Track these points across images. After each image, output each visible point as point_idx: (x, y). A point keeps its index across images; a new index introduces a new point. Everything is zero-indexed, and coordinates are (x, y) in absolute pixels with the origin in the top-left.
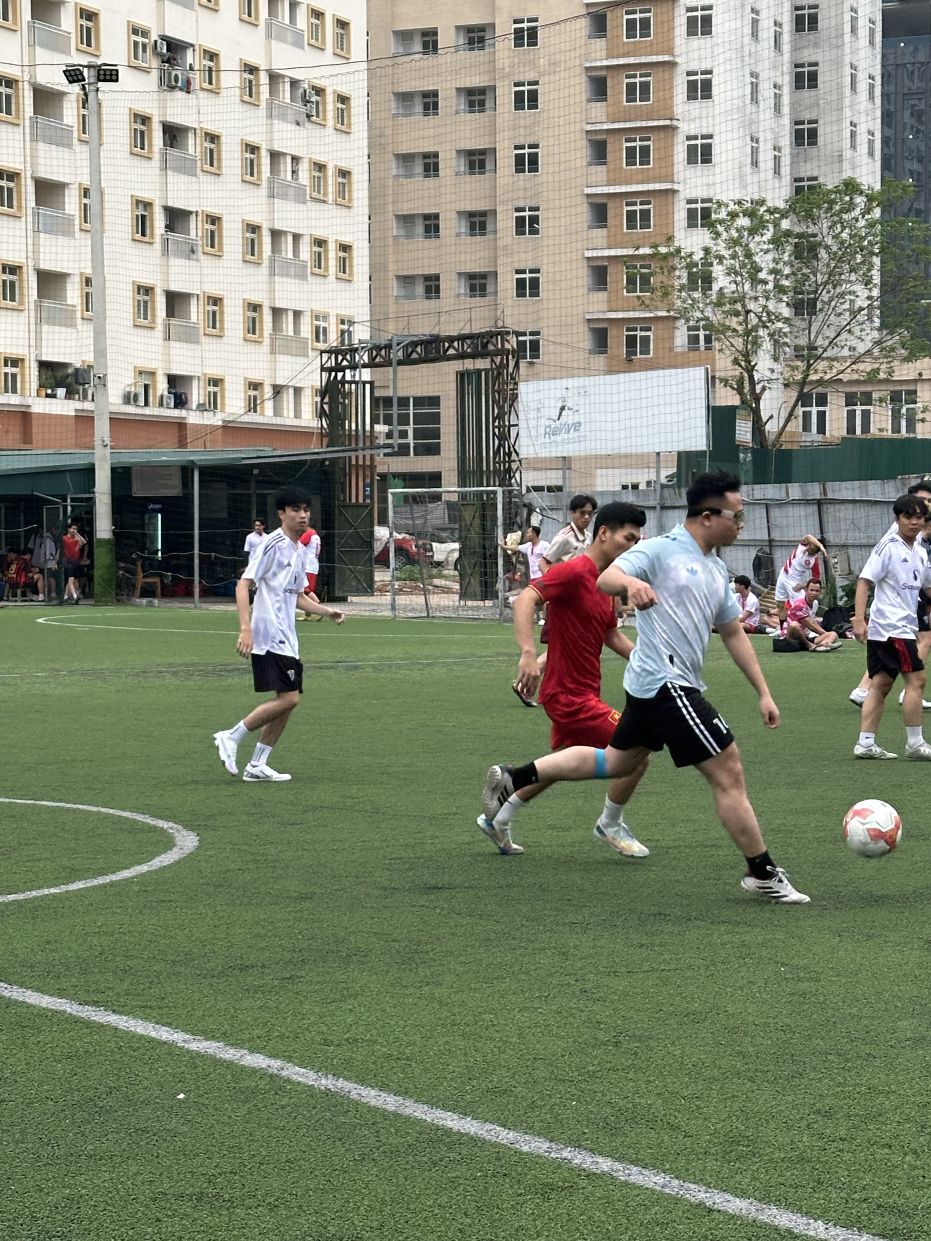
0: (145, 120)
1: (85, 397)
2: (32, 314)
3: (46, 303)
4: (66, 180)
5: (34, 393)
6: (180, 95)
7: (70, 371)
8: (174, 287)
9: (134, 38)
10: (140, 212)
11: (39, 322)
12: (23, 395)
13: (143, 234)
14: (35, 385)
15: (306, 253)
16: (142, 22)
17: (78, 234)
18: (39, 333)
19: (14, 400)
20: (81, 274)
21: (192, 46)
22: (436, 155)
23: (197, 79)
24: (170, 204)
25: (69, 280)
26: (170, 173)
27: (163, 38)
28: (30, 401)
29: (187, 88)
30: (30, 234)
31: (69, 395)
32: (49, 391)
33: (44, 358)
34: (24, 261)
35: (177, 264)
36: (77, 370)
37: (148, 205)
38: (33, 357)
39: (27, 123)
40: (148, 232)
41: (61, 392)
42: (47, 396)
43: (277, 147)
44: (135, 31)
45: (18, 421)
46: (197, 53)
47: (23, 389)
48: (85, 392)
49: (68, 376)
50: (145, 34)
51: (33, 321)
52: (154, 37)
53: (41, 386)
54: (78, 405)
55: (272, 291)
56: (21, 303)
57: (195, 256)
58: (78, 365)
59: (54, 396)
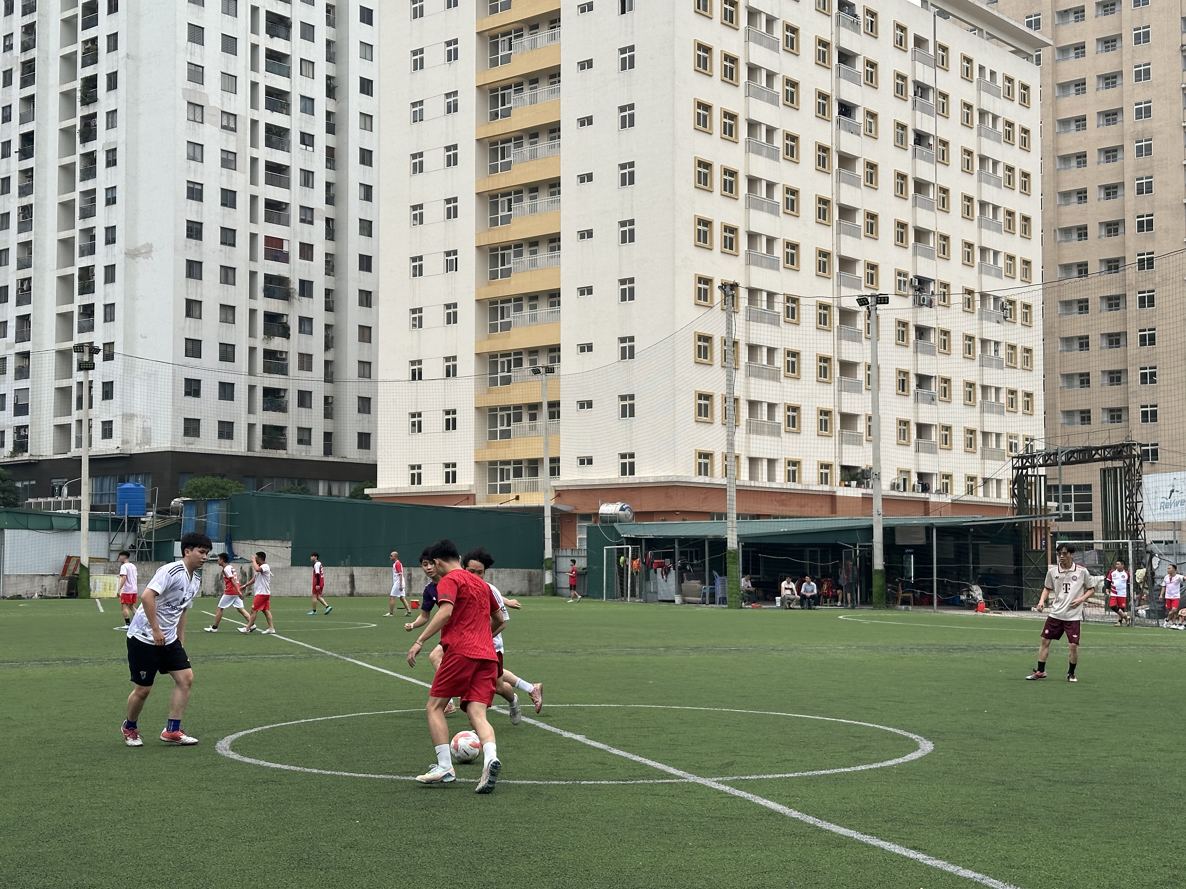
0: (905, 324)
1: (868, 486)
2: (837, 438)
3: (845, 432)
4: (858, 361)
5: (838, 484)
6: (926, 309)
7: (859, 471)
8: (922, 421)
9: (899, 278)
10: (902, 377)
11: (841, 443)
12: (831, 485)
13: (903, 390)
14: (838, 479)
15: (1003, 398)
16: (903, 269)
17: (864, 392)
18: (841, 449)
19: (826, 488)
20: (866, 414)
21: (934, 280)
22: (1087, 337)
23: (936, 299)
24: (919, 372)
25: (859, 419)
26: (919, 354)
27: (916, 277)
28: (835, 489)
29: (930, 305)
30: (836, 392)
31: (859, 485)
32: (847, 483)
33: (844, 464)
34: (833, 408)
35: (924, 408)
36: (863, 470)
37: (906, 373)
38: (837, 463)
39: (836, 330)
40: (906, 388)
41: (854, 483)
42: (846, 486)
43: (986, 337)
44: (899, 274)
45: (828, 500)
46: (936, 285)
47: (831, 482)
48: (868, 483)
49: (857, 474)
50: (905, 275)
51: (837, 442)
52: (911, 276)
53: (842, 480)
54: (864, 491)
55: (982, 422)
56: (831, 432)
57: (934, 402)
58: (864, 467)
59: (849, 486)
